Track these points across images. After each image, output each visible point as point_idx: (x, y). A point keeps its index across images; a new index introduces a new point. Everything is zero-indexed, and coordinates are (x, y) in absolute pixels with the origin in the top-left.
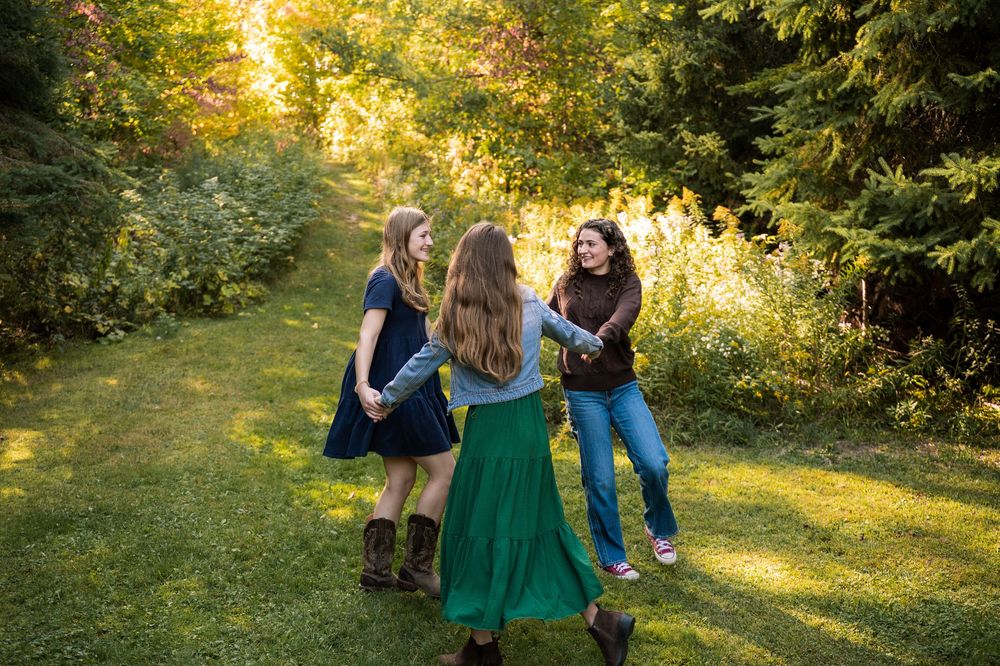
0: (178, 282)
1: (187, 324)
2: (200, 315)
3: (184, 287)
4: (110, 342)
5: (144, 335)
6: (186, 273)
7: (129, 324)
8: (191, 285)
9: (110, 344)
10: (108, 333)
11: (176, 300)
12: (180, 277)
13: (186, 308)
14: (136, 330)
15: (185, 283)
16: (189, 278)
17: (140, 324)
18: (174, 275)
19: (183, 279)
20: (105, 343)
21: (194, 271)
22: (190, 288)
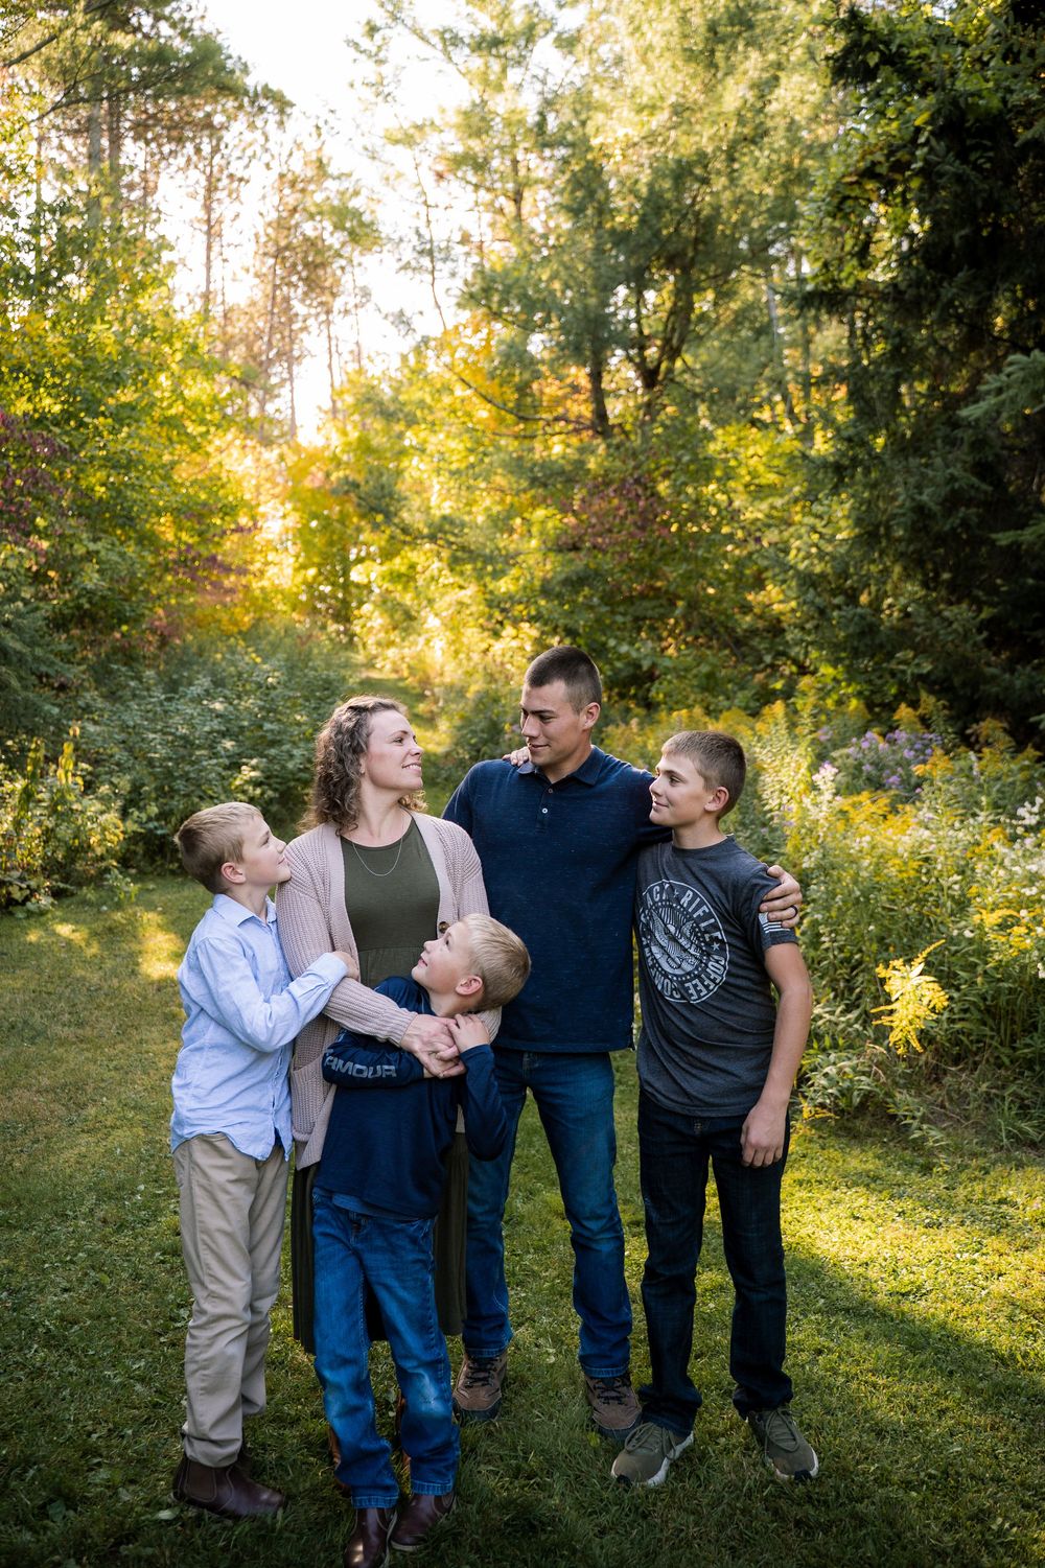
0: (141, 824)
1: (151, 886)
2: (173, 873)
3: (150, 831)
4: (30, 914)
5: (85, 902)
6: (154, 810)
7: (62, 885)
8: (162, 827)
9: (28, 918)
10: (27, 899)
11: (140, 849)
12: (144, 817)
13: (153, 861)
14: (72, 895)
15: (151, 825)
16: (158, 817)
17: (80, 885)
18: (136, 813)
19: (150, 819)
20: (20, 915)
21: (167, 808)
22: (159, 832)
